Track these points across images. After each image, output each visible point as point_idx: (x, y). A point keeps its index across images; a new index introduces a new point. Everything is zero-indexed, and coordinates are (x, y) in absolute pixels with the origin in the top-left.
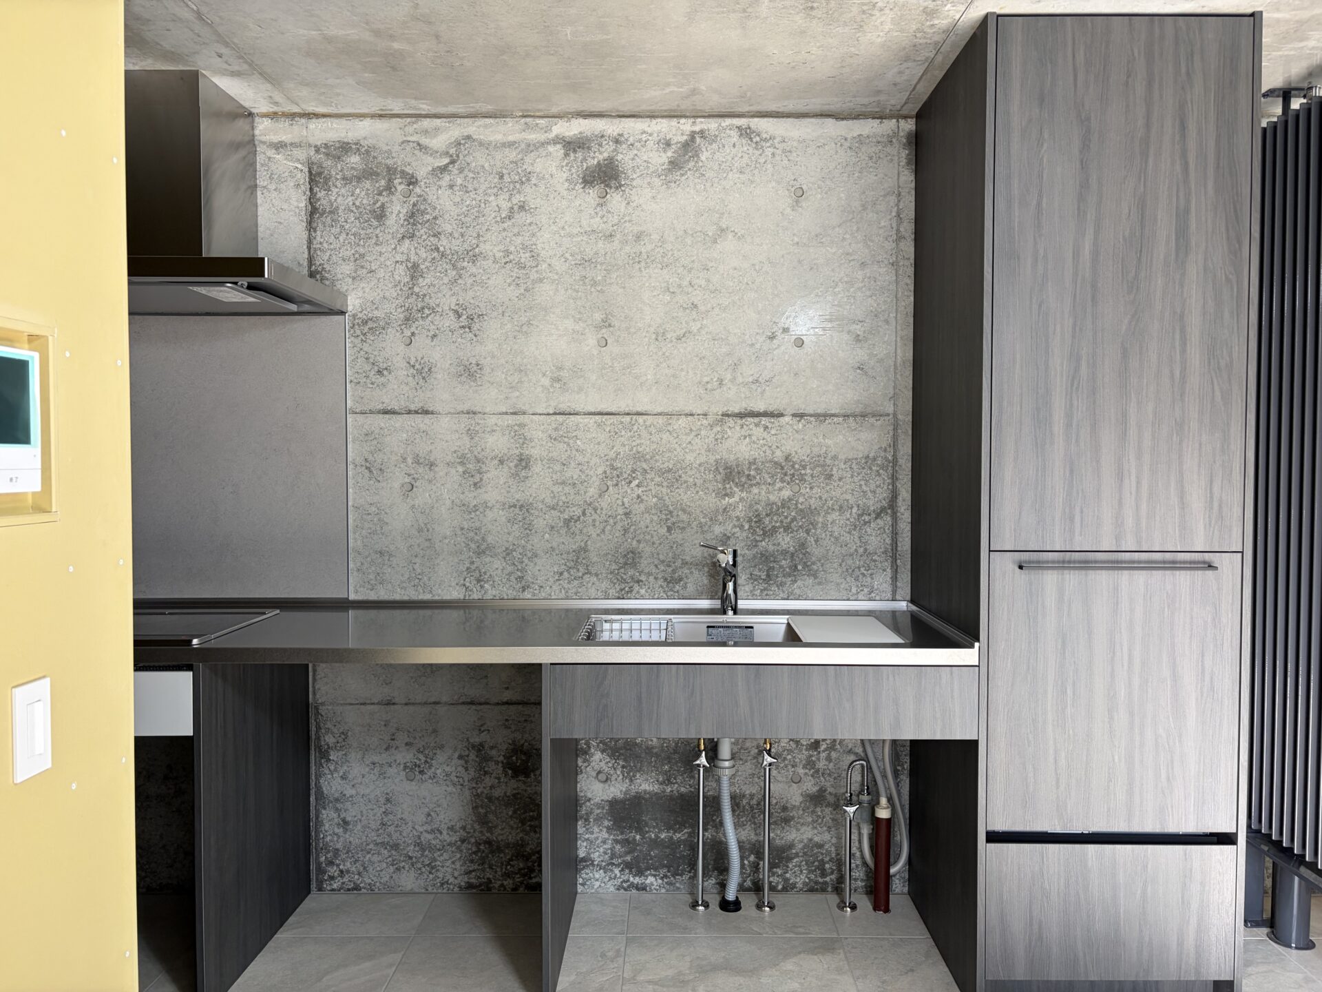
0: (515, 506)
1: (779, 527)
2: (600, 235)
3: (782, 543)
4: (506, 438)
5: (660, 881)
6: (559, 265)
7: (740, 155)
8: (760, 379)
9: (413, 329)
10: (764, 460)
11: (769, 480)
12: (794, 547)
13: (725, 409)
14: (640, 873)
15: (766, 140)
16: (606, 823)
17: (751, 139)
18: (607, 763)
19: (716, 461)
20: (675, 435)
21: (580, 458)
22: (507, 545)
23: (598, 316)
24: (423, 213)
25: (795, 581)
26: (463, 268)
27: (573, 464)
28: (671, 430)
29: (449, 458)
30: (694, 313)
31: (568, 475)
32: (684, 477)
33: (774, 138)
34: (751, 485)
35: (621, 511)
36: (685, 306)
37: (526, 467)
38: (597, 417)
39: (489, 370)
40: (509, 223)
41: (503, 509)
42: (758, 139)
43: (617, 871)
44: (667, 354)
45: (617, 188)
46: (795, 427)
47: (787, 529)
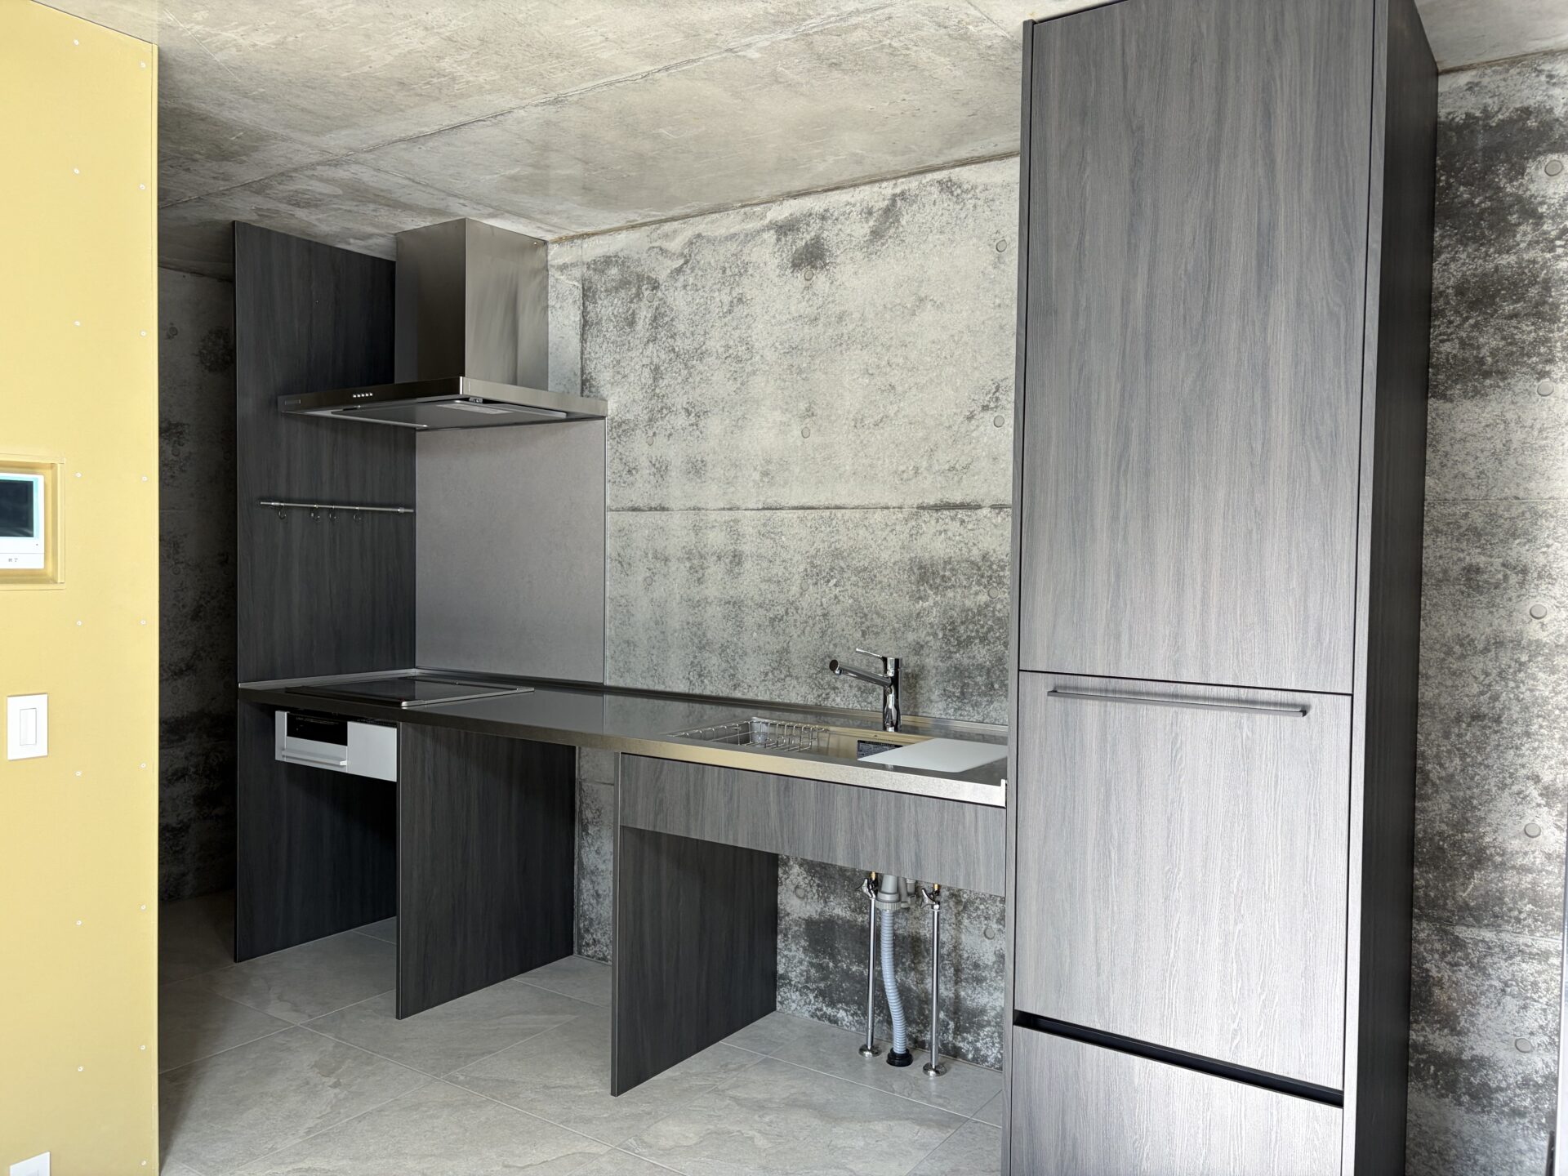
0: (729, 603)
1: (974, 638)
2: (806, 320)
3: (978, 657)
4: (723, 533)
5: (851, 1018)
6: (771, 356)
7: (940, 213)
8: (957, 466)
9: (654, 429)
10: (959, 559)
11: (965, 583)
12: (990, 662)
13: (920, 501)
14: (832, 1004)
15: (967, 191)
16: (803, 943)
17: (952, 193)
18: (804, 878)
19: (911, 559)
20: (871, 530)
21: (784, 555)
22: (723, 641)
23: (803, 406)
24: (663, 315)
25: (991, 702)
26: (693, 366)
27: (778, 562)
28: (867, 524)
29: (679, 554)
30: (891, 395)
31: (774, 572)
32: (879, 578)
33: (976, 187)
34: (947, 588)
35: (819, 612)
36: (883, 388)
37: (738, 564)
38: (800, 512)
39: (711, 467)
40: (730, 317)
41: (720, 606)
42: (959, 191)
43: (811, 996)
44: (865, 442)
45: (822, 268)
46: (994, 521)
47: (984, 640)
